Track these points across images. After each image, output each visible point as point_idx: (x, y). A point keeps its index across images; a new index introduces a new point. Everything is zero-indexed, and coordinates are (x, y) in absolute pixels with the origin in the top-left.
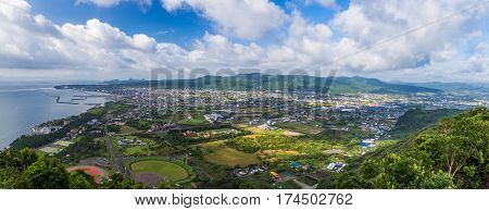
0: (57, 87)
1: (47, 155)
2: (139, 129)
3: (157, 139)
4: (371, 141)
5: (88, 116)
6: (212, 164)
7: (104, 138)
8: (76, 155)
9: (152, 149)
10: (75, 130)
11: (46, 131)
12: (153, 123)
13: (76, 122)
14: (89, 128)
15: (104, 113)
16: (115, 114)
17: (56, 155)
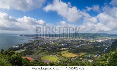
0: (21, 35)
1: (17, 53)
2: (43, 48)
3: (48, 50)
4: (106, 49)
5: (29, 44)
6: (64, 57)
7: (33, 50)
8: (25, 54)
9: (47, 53)
10: (25, 47)
11: (17, 47)
12: (47, 46)
13: (26, 45)
14: (29, 47)
15: (34, 43)
16: (37, 43)
17: (19, 53)
